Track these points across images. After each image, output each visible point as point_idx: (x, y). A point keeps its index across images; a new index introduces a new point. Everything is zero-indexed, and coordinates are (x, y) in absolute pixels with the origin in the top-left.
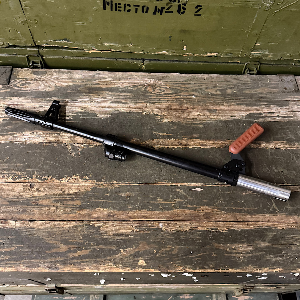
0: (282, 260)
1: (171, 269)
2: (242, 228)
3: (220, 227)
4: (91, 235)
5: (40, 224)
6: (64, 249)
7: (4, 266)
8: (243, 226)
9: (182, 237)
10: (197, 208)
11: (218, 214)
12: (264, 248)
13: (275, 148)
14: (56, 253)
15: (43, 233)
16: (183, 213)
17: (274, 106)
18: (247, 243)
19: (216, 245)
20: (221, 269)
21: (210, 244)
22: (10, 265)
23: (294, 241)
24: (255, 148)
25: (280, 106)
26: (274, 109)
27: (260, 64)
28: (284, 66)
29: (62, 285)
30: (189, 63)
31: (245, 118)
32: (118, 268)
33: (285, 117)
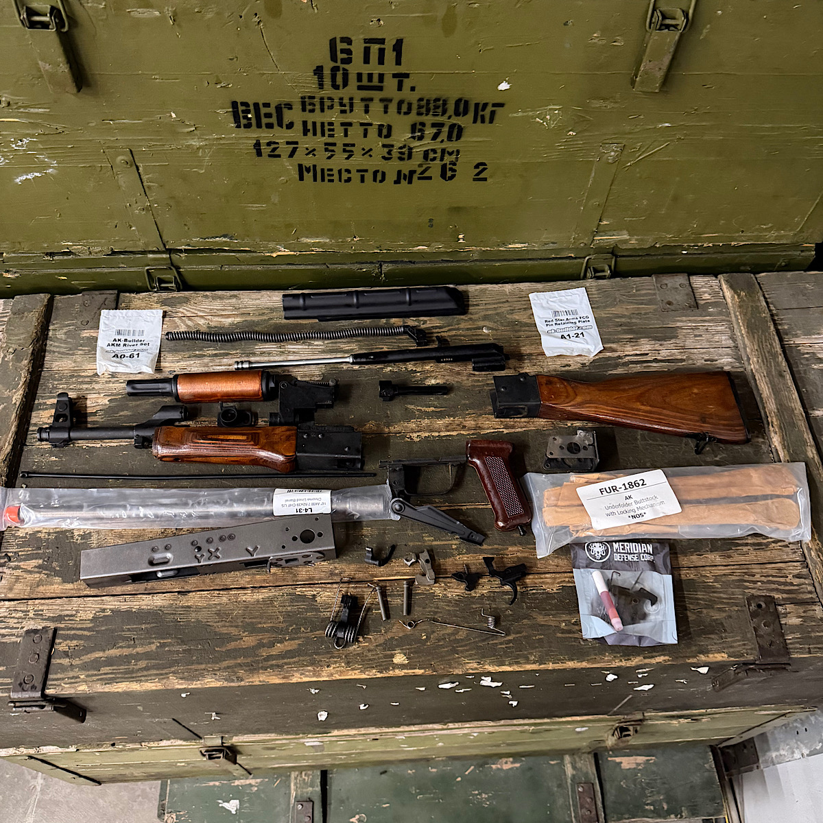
1: (456, 668)
3: (548, 583)
4: (301, 613)
5: (201, 597)
6: (249, 641)
7: (139, 680)
9: (474, 606)
10: (501, 550)
14: (235, 650)
15: (208, 614)
16: (475, 561)
17: (648, 340)
19: (541, 619)
20: (551, 664)
21: (528, 617)
22: (150, 678)
23: (692, 603)
25: (659, 340)
26: (646, 346)
27: (617, 257)
28: (665, 257)
29: (236, 740)
30: (473, 263)
31: (590, 369)
32: (355, 672)
33: (668, 361)
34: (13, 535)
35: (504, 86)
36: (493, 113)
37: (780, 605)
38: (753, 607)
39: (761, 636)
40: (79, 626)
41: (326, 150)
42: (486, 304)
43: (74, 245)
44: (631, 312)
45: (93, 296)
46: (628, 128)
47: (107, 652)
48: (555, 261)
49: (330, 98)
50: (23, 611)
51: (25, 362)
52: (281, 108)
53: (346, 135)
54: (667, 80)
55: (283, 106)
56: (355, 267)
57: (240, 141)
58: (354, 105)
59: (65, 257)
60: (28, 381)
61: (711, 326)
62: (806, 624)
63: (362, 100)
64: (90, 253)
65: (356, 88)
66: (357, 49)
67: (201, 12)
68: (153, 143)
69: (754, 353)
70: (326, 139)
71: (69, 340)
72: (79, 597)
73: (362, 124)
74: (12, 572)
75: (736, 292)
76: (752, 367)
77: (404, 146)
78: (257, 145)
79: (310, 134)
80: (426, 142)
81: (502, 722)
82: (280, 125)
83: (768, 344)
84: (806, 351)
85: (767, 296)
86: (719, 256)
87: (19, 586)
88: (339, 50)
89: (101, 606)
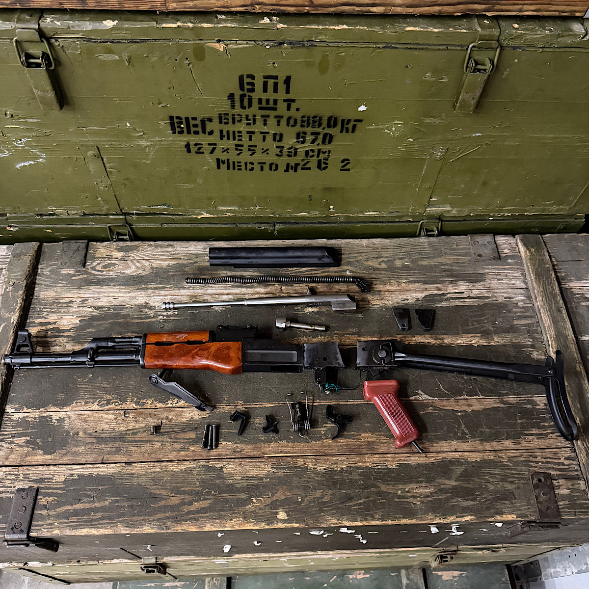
0: (474, 505)
1: (322, 523)
2: (418, 462)
3: (389, 461)
4: (212, 480)
5: (141, 467)
6: (175, 500)
7: (96, 527)
8: (421, 459)
9: (336, 477)
10: (356, 436)
11: (385, 443)
12: (450, 489)
13: (464, 345)
14: (165, 506)
15: (146, 479)
16: (337, 444)
17: (464, 282)
18: (426, 482)
19: (384, 488)
20: (390, 521)
21: (374, 486)
22: (104, 526)
23: (492, 477)
24: (436, 345)
25: (472, 282)
26: (463, 286)
27: (442, 221)
28: (477, 222)
29: (166, 560)
30: (340, 225)
31: (422, 303)
32: (250, 524)
33: (478, 298)
34: (10, 419)
35: (362, 108)
36: (354, 127)
37: (555, 480)
38: (535, 481)
39: (541, 503)
40: (55, 486)
41: (236, 149)
42: (349, 254)
43: (56, 209)
44: (452, 262)
45: (71, 244)
46: (450, 137)
47: (74, 506)
48: (398, 224)
49: (238, 115)
50: (15, 475)
51: (21, 292)
52: (205, 121)
53: (250, 139)
54: (478, 106)
55: (206, 120)
56: (257, 226)
57: (176, 143)
58: (256, 120)
59: (51, 217)
60: (22, 306)
61: (509, 273)
62: (573, 494)
63: (262, 116)
64: (69, 214)
65: (258, 108)
66: (259, 83)
67: (148, 57)
68: (114, 143)
69: (540, 294)
70: (236, 142)
71: (52, 276)
72: (55, 465)
73: (262, 133)
74: (8, 446)
75: (528, 249)
76: (538, 303)
77: (292, 148)
78: (188, 145)
79: (225, 139)
80: (307, 145)
81: (356, 551)
82: (204, 132)
83: (550, 287)
84: (577, 292)
85: (550, 251)
86: (515, 222)
87: (13, 456)
88: (246, 83)
89: (70, 472)
